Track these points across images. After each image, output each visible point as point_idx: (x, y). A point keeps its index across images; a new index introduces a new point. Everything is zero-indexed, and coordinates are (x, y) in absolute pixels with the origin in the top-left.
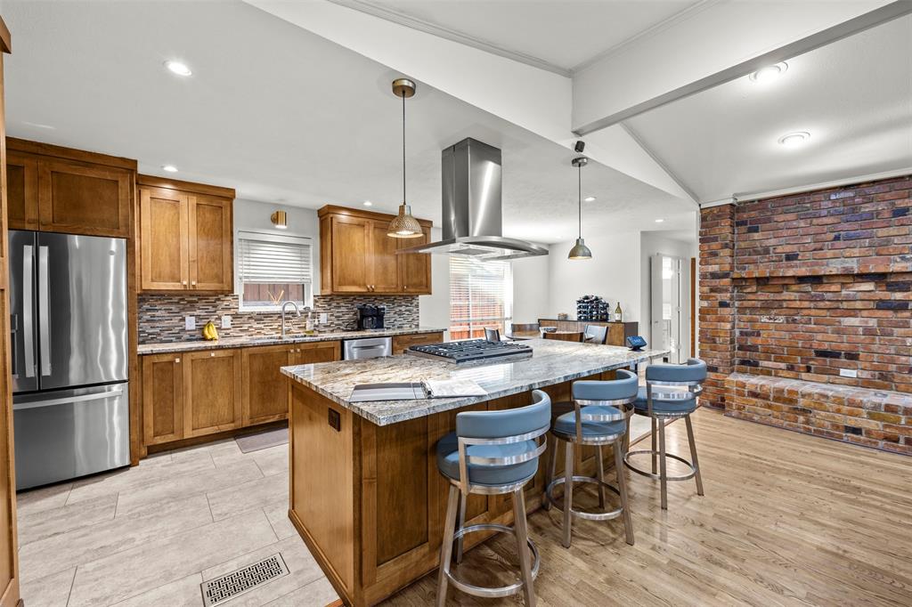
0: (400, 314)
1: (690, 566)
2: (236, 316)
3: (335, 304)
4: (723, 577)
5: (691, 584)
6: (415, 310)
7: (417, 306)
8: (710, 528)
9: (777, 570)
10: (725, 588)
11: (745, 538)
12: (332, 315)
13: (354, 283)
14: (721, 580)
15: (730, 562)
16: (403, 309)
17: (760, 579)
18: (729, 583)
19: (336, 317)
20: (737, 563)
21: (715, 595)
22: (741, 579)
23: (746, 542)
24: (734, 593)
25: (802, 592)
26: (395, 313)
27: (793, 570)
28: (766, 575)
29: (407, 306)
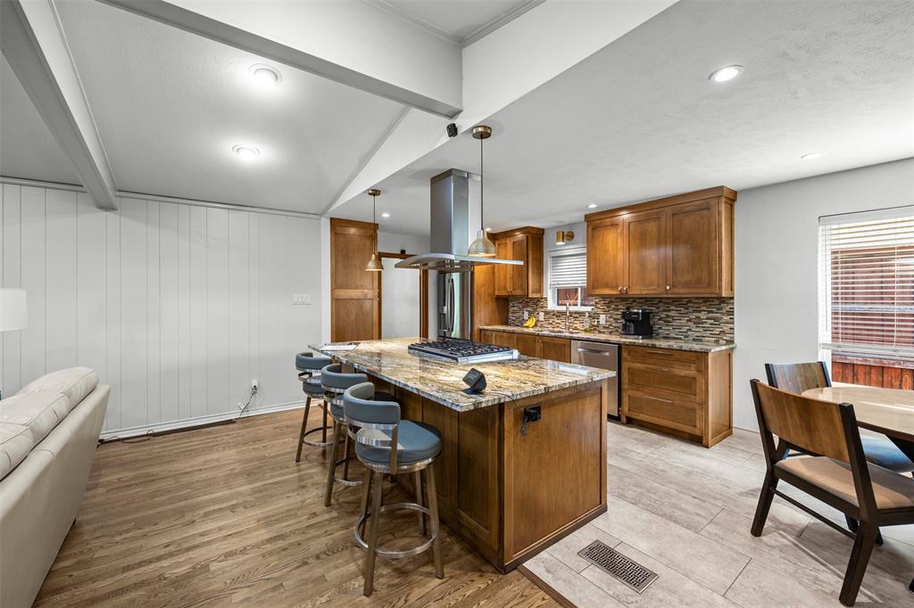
0: (698, 322)
1: (286, 524)
2: (546, 313)
3: (613, 306)
4: (264, 534)
5: (273, 516)
6: (726, 318)
7: (731, 313)
8: (310, 561)
9: (238, 570)
10: (256, 529)
11: (280, 577)
12: (611, 317)
13: (606, 286)
14: (263, 531)
15: (269, 547)
16: (703, 315)
17: (243, 551)
18: (258, 533)
19: (614, 319)
20: (265, 551)
21: (258, 521)
22: (255, 541)
23: (276, 574)
24: (249, 531)
25: (214, 567)
26: (690, 320)
27: (228, 582)
28: (242, 558)
29: (709, 312)
